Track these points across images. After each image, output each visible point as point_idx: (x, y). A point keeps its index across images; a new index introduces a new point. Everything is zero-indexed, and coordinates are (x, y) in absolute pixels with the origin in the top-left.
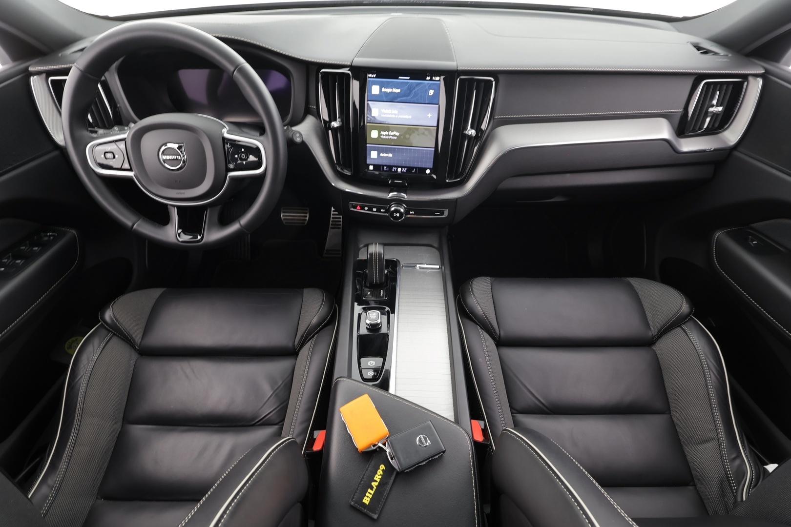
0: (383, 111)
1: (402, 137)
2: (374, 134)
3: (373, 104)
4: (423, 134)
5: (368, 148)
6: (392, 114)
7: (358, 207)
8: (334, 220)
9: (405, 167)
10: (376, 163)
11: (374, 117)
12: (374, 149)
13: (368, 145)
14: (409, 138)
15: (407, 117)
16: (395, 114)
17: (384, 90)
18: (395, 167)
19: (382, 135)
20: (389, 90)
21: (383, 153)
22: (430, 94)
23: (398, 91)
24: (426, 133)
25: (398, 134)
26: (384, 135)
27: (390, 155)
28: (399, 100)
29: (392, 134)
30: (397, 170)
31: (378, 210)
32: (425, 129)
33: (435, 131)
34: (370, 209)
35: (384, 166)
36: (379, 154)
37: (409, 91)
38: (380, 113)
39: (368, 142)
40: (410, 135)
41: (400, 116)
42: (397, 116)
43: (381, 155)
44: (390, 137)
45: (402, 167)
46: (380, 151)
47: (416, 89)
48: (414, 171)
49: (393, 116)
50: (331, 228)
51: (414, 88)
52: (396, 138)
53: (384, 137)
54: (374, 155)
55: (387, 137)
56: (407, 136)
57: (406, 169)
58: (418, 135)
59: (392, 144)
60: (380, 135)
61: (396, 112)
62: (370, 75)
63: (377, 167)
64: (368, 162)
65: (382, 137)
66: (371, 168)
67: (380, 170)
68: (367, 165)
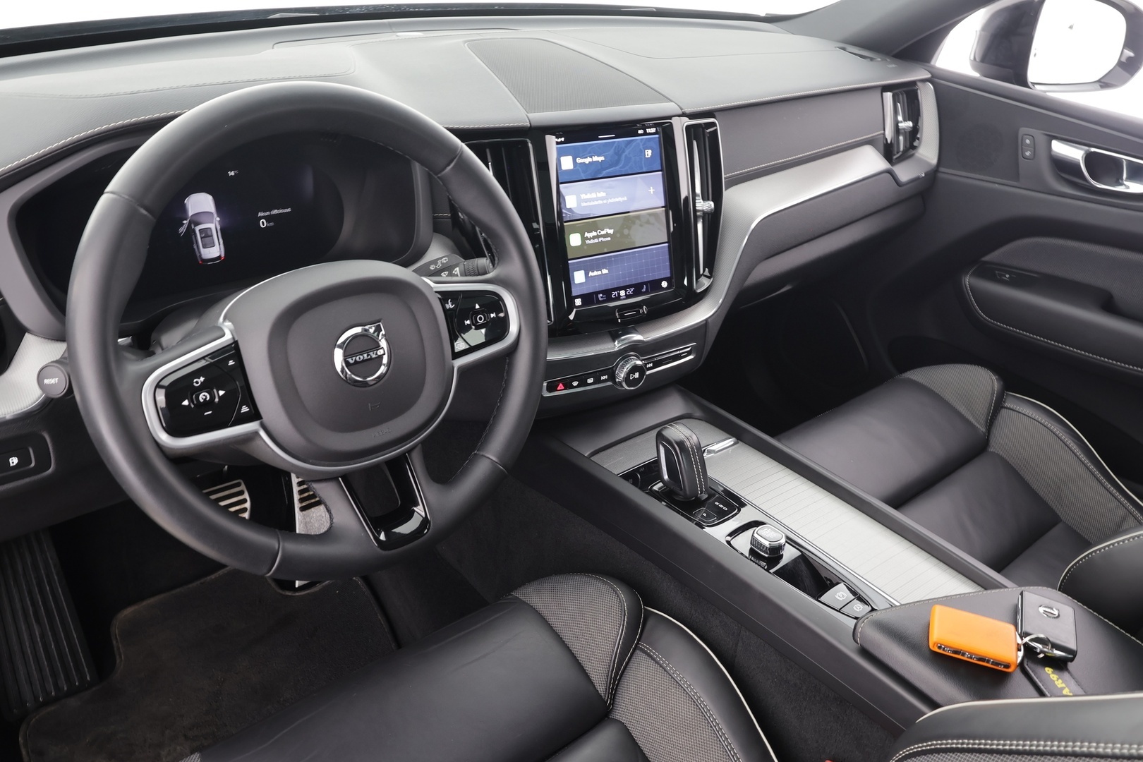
0: (583, 196)
1: (618, 235)
2: (574, 240)
3: (567, 188)
4: (648, 222)
5: (570, 268)
6: (597, 199)
7: (561, 386)
8: (302, 487)
9: (629, 287)
10: (585, 291)
11: (570, 210)
12: (578, 267)
13: (570, 262)
14: (629, 235)
15: (620, 199)
16: (602, 199)
17: (579, 161)
18: (615, 289)
19: (587, 238)
20: (587, 160)
21: (593, 271)
22: (646, 156)
23: (601, 159)
24: (652, 220)
25: (611, 231)
26: (590, 239)
27: (605, 271)
28: (604, 173)
29: (603, 233)
30: (619, 294)
31: (597, 381)
32: (650, 215)
33: (664, 214)
35: (597, 293)
36: (587, 274)
37: (617, 157)
38: (579, 201)
39: (569, 256)
40: (629, 228)
41: (610, 201)
42: (605, 202)
43: (591, 274)
44: (601, 239)
45: (625, 288)
46: (587, 269)
47: (627, 152)
48: (644, 290)
49: (600, 202)
50: (303, 509)
51: (623, 152)
52: (609, 239)
53: (592, 241)
54: (579, 277)
55: (596, 241)
56: (626, 232)
57: (632, 289)
58: (641, 226)
59: (606, 250)
60: (584, 239)
61: (603, 194)
62: (551, 140)
63: (587, 298)
64: (573, 293)
65: (588, 242)
66: (578, 302)
67: (593, 304)
68: (571, 299)
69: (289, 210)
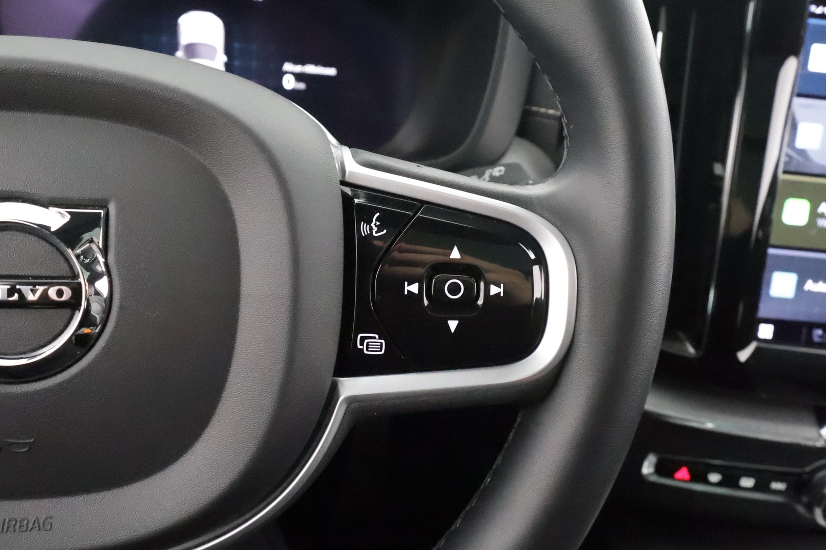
2: (794, 212)
3: (808, 107)
5: (769, 262)
7: (683, 473)
10: (787, 314)
12: (787, 265)
13: (771, 251)
19: (821, 214)
21: (816, 280)
31: (762, 486)
34: (730, 480)
35: (812, 326)
39: (773, 241)
43: (809, 285)
46: (805, 271)
54: (782, 284)
60: (815, 214)
62: (813, 9)
63: (785, 329)
64: (764, 310)
65: (821, 222)
66: (766, 331)
67: (796, 341)
68: (754, 323)
69: (331, 72)
